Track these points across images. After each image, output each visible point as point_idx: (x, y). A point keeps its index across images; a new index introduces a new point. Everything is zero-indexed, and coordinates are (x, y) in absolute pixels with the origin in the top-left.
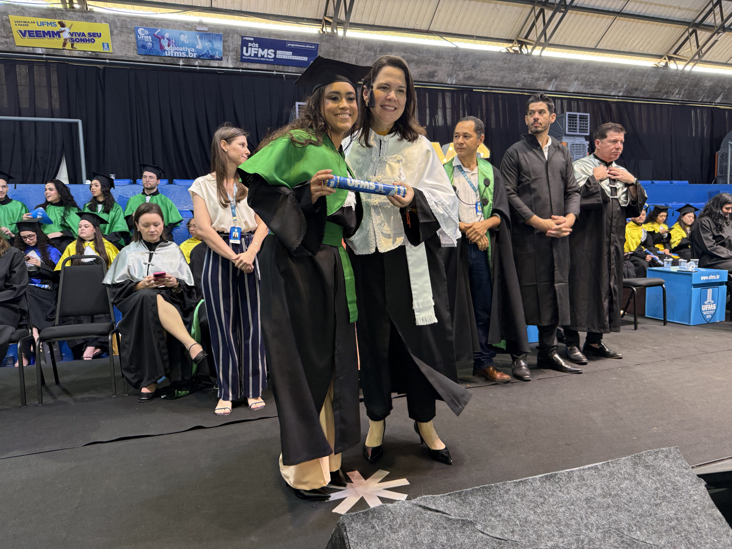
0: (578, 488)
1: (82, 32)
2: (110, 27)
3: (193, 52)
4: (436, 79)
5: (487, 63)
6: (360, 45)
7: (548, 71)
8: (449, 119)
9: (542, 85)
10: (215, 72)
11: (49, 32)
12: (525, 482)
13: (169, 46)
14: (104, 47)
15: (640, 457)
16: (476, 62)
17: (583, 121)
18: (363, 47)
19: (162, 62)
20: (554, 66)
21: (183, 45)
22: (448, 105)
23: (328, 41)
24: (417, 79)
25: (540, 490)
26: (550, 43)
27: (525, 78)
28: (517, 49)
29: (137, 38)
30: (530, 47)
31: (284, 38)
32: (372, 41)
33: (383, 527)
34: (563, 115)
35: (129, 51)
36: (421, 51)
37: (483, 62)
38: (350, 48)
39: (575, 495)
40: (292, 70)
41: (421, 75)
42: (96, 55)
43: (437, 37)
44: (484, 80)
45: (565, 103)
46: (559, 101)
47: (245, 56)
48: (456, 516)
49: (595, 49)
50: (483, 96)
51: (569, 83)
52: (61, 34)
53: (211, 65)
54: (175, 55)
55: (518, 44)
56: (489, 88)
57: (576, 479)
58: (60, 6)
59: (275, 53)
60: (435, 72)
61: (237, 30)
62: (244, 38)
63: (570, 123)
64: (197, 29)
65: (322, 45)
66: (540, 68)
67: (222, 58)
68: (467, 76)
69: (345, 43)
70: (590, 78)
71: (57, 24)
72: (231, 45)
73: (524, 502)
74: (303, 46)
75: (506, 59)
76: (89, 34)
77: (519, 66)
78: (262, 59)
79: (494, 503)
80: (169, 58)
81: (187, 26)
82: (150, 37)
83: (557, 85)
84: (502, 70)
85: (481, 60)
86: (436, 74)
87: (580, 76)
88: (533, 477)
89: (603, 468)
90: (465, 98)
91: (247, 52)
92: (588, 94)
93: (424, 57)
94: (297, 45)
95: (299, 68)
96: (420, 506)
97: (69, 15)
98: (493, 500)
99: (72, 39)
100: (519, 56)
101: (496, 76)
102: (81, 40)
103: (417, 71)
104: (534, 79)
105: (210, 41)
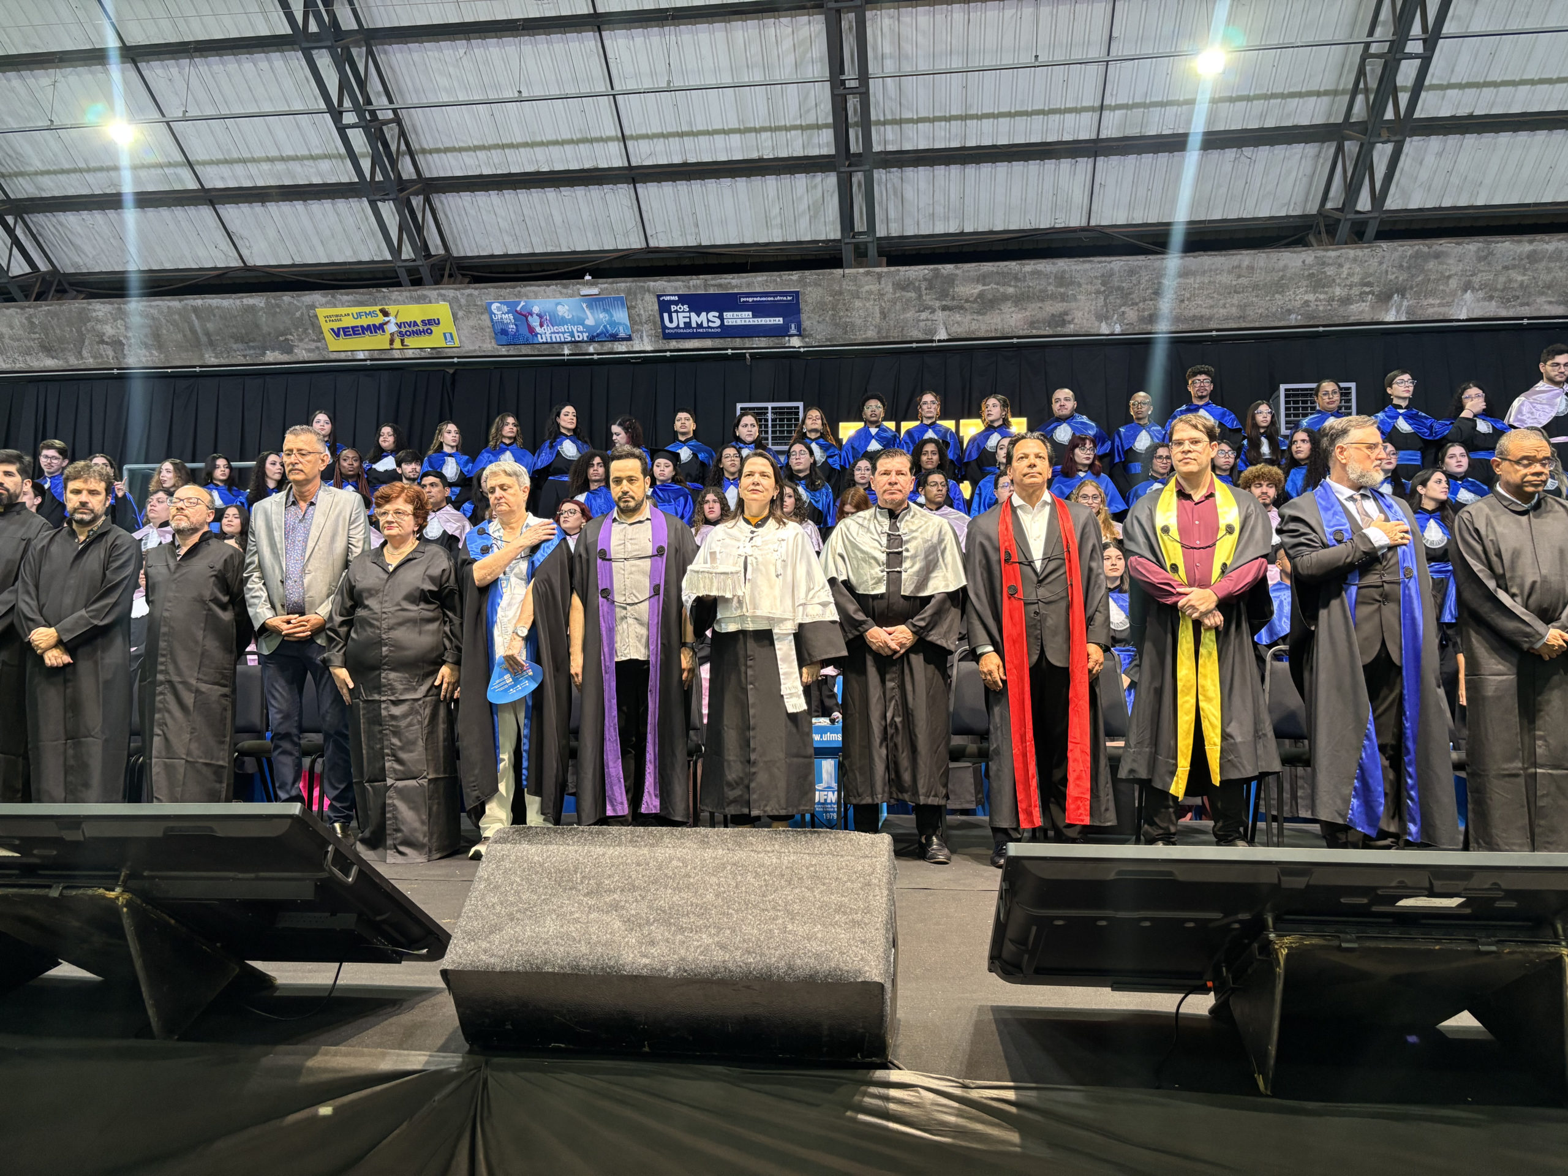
1: (413, 321)
2: (452, 308)
3: (581, 332)
4: (1070, 328)
6: (883, 282)
7: (1371, 279)
9: (1362, 312)
10: (626, 361)
11: (369, 326)
13: (541, 325)
14: (446, 339)
18: (892, 285)
19: (536, 353)
20: (1384, 266)
21: (563, 321)
24: (1028, 333)
27: (1307, 303)
29: (492, 320)
31: (733, 287)
35: (483, 341)
38: (863, 290)
40: (760, 344)
41: (1032, 324)
42: (437, 354)
47: (669, 328)
51: (1448, 299)
52: (385, 327)
53: (616, 350)
54: (555, 340)
59: (721, 318)
60: (1066, 314)
61: (649, 286)
62: (662, 299)
64: (582, 293)
66: (1344, 275)
67: (631, 336)
68: (1146, 313)
69: (852, 283)
70: (1510, 281)
71: (378, 313)
72: (642, 312)
74: (771, 299)
75: (1239, 267)
76: (423, 321)
77: (1282, 278)
78: (701, 330)
80: (547, 346)
82: (512, 317)
83: (1410, 306)
84: (1235, 292)
86: (1068, 318)
91: (671, 321)
94: (760, 299)
95: (772, 339)
97: (393, 298)
99: (400, 332)
101: (1224, 306)
102: (414, 333)
103: (1020, 316)
104: (1333, 300)
105: (605, 310)
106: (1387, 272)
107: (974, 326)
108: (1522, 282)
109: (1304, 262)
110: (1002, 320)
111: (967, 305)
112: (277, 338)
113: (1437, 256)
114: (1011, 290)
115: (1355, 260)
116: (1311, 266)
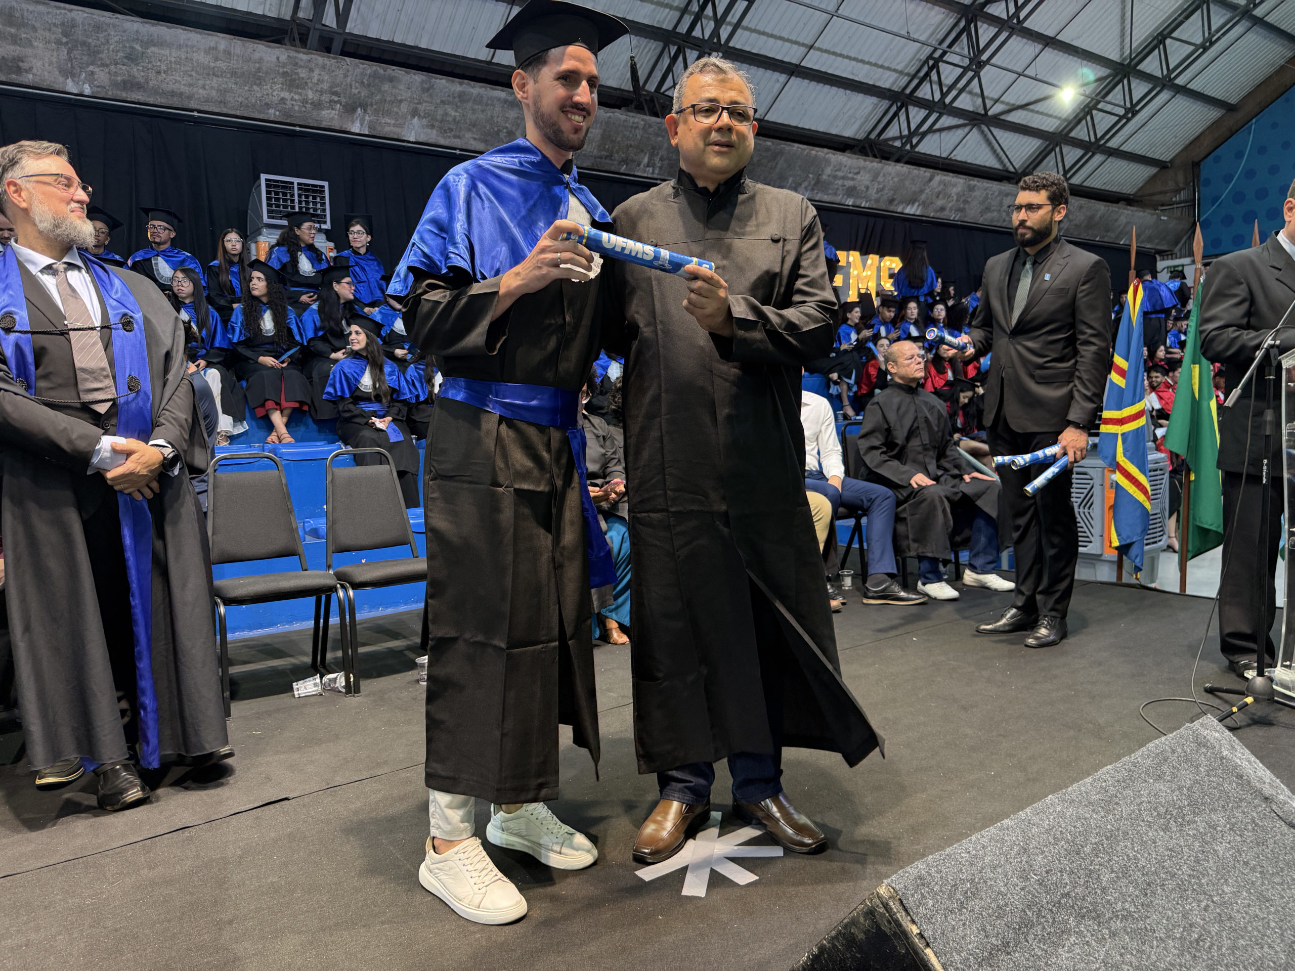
5: (167, 52)
7: (338, 89)
9: (332, 119)
16: (133, 48)
20: (349, 79)
27: (283, 99)
37: (153, 49)
44: (173, 94)
51: (400, 121)
60: (21, 60)
66: (315, 80)
68: (119, 79)
70: (446, 114)
75: (215, 48)
77: (259, 70)
83: (370, 121)
84: (214, 74)
87: (421, 108)
92: (455, 149)
101: (204, 87)
104: (307, 103)
106: (351, 85)
108: (455, 117)
109: (278, 58)
113: (391, 80)
115: (323, 67)
116: (284, 65)
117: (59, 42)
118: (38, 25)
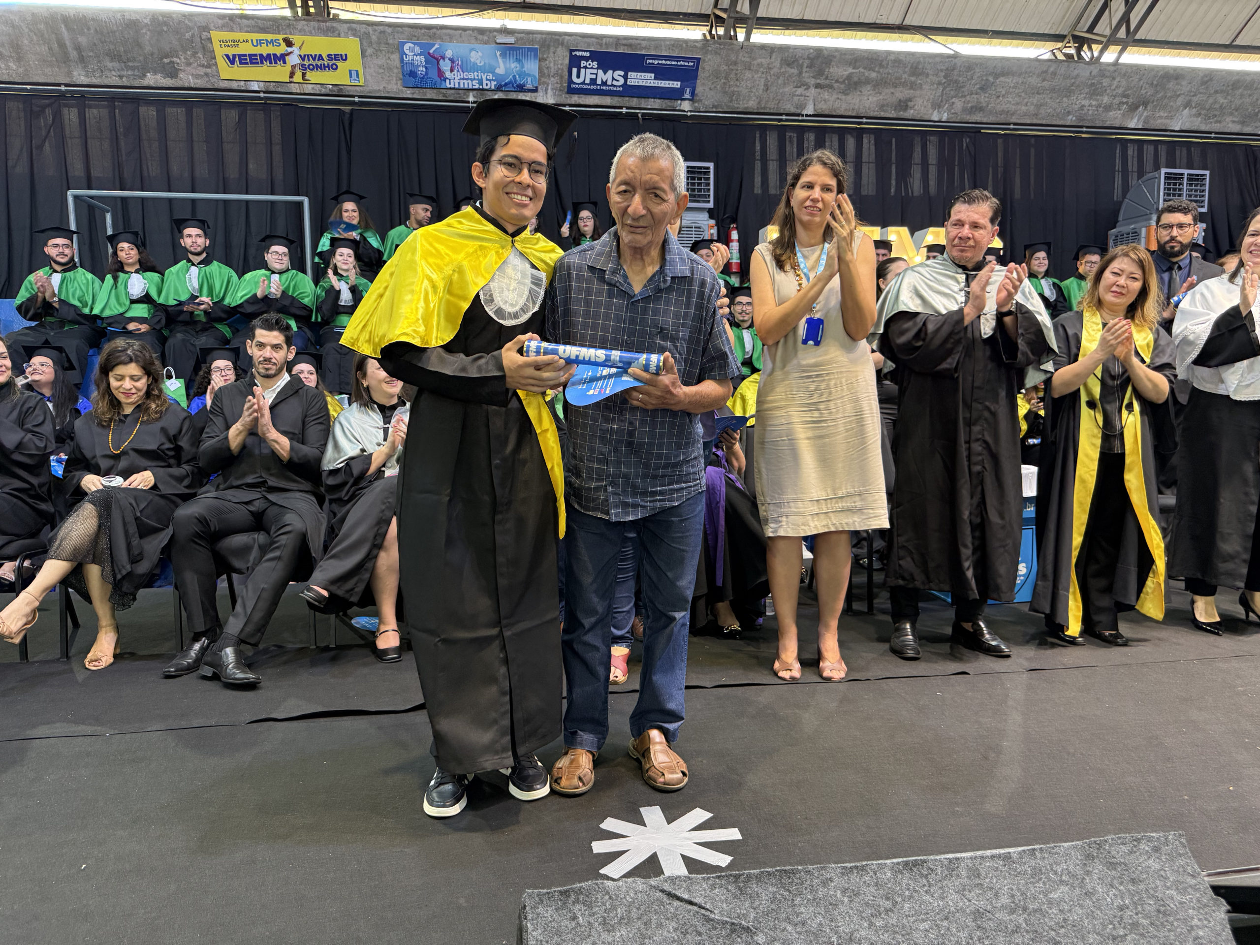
0: (964, 890)
1: (318, 54)
2: (361, 44)
3: (490, 81)
4: (910, 113)
5: (1009, 80)
6: (773, 57)
7: (1129, 92)
8: (932, 183)
9: (1117, 118)
11: (269, 55)
12: (863, 869)
13: (452, 70)
14: (351, 76)
15: (1100, 846)
16: (987, 80)
17: (1196, 185)
18: (779, 59)
19: (441, 98)
20: (1142, 82)
21: (474, 68)
22: (933, 158)
23: (716, 53)
24: (876, 114)
25: (889, 886)
26: (1137, 37)
27: (1083, 106)
28: (1072, 51)
29: (402, 60)
30: (1096, 48)
31: (641, 49)
32: (796, 48)
33: (591, 920)
34: (1156, 174)
35: (389, 82)
36: (884, 63)
37: (1002, 79)
38: (755, 62)
39: (956, 904)
40: (654, 105)
41: (882, 107)
42: (339, 91)
43: (918, 37)
44: (1002, 112)
45: (1163, 151)
46: (1151, 148)
47: (575, 83)
48: (722, 915)
49: (1230, 47)
50: (1000, 141)
51: (1172, 113)
52: (287, 58)
54: (462, 86)
55: (1074, 43)
56: (1012, 126)
57: (964, 873)
58: (288, 13)
59: (625, 77)
60: (910, 100)
61: (563, 40)
62: (574, 54)
63: (1169, 189)
64: (498, 41)
65: (707, 59)
66: (1113, 87)
67: (537, 87)
68: (969, 105)
69: (746, 55)
70: (1215, 102)
71: (281, 42)
72: (552, 65)
73: (855, 905)
74: (673, 63)
75: (1046, 72)
76: (329, 56)
77: (1072, 85)
78: (604, 88)
79: (798, 900)
80: (453, 91)
81: (480, 37)
82: (423, 58)
83: (1147, 117)
84: (1038, 93)
85: (997, 76)
86: (909, 104)
88: (880, 862)
89: (1021, 858)
90: (965, 145)
91: (578, 76)
92: (1210, 133)
93: (889, 74)
94: (663, 62)
95: (666, 101)
96: (662, 891)
97: (299, 27)
98: (796, 895)
99: (303, 65)
100: (1073, 65)
101: (1026, 105)
102: (318, 67)
103: (875, 99)
104: (1100, 107)
105: (518, 60)
107: (837, 105)
108: (1223, 104)
110: (860, 101)
111: (836, 85)
112: (161, 59)
114: (874, 75)
116: (1094, 77)
117: (939, 83)
118: (930, 72)
